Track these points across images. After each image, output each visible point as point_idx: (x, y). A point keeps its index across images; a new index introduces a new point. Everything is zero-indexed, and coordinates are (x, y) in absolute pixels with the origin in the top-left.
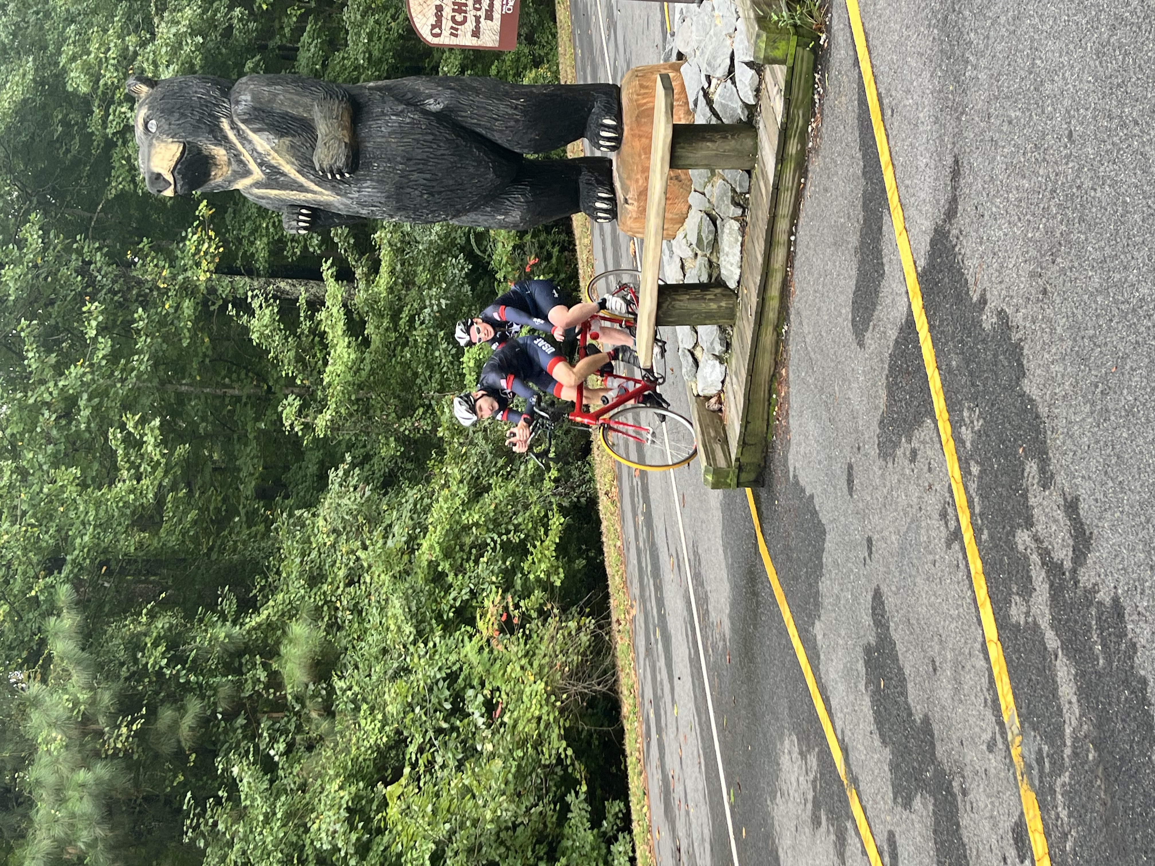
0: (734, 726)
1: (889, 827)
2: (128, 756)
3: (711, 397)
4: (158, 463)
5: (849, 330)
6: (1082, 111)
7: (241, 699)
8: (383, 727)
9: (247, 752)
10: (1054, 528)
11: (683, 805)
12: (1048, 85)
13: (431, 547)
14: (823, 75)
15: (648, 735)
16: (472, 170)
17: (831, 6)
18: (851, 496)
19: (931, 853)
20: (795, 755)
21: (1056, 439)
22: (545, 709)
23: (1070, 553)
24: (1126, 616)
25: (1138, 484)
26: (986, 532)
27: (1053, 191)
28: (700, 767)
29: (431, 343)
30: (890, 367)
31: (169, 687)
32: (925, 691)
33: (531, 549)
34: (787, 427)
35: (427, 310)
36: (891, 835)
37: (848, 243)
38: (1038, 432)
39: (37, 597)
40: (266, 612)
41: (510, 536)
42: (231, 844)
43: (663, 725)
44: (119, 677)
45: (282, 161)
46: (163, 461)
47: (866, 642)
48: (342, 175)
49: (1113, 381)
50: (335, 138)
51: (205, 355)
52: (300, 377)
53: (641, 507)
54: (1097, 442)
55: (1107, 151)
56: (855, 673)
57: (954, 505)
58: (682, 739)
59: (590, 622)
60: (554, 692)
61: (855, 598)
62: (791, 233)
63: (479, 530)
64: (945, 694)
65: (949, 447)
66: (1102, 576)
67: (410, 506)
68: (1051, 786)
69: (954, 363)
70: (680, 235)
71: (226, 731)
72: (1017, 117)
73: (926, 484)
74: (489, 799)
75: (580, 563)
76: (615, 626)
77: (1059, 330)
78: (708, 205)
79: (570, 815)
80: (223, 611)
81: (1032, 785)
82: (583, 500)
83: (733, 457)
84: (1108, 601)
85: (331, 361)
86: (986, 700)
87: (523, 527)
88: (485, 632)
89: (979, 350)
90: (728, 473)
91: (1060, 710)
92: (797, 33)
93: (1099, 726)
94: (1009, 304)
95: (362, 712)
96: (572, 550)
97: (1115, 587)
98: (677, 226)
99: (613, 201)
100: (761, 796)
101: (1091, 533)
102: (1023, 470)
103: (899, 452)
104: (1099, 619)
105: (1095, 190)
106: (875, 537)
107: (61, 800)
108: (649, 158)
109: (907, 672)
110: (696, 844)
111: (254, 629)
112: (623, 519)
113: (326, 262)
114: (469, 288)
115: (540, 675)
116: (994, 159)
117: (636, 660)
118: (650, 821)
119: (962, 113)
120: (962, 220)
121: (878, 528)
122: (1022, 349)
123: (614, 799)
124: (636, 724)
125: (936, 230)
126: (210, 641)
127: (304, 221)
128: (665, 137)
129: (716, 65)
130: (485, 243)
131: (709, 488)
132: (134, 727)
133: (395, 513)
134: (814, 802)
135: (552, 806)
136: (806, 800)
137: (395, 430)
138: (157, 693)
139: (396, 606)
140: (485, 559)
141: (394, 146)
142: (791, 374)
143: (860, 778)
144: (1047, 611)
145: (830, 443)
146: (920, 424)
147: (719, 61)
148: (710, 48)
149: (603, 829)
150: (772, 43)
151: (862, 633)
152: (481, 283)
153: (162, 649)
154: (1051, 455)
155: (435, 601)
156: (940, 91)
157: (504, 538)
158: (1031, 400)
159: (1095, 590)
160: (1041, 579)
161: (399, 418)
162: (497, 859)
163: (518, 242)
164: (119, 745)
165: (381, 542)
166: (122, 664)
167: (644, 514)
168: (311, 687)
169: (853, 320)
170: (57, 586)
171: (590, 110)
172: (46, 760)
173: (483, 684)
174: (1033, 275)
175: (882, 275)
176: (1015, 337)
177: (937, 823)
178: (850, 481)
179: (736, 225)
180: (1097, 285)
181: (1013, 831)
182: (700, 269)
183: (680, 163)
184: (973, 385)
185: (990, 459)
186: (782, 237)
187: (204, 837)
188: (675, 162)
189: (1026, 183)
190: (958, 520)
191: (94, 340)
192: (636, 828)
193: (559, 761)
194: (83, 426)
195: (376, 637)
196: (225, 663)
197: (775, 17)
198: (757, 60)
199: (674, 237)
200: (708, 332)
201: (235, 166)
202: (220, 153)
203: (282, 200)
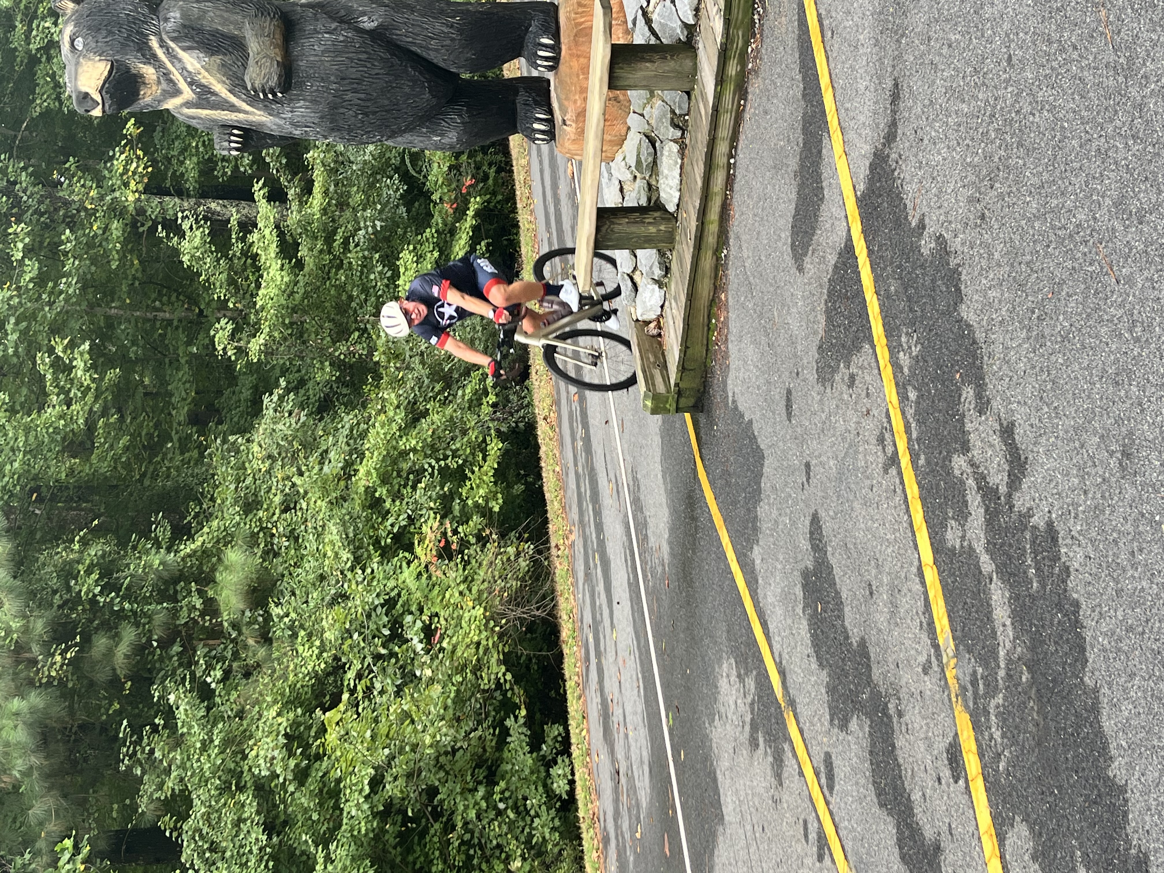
0: (673, 650)
1: (826, 749)
2: (62, 684)
3: (650, 322)
4: (89, 388)
5: (788, 254)
6: (1021, 35)
7: (177, 626)
8: (321, 653)
9: (184, 679)
10: (990, 452)
11: (622, 729)
13: (368, 473)
15: (587, 659)
16: (407, 90)
18: (790, 421)
19: (867, 773)
20: (733, 678)
21: (992, 365)
22: (484, 634)
23: (1006, 478)
24: (1060, 540)
25: (1073, 410)
26: (922, 457)
27: (993, 116)
28: (639, 691)
29: (366, 266)
30: (828, 292)
31: (104, 614)
32: (861, 615)
33: (469, 475)
34: (727, 352)
35: (362, 232)
36: (828, 757)
37: (788, 166)
38: (975, 357)
40: (201, 539)
41: (448, 461)
42: (168, 772)
43: (602, 649)
44: (51, 605)
45: (212, 80)
46: (93, 386)
47: (803, 566)
48: (274, 95)
49: (1049, 308)
50: (266, 56)
51: (135, 278)
52: (233, 300)
53: (580, 432)
54: (1033, 367)
55: (1046, 76)
56: (793, 597)
57: (892, 430)
58: (621, 663)
59: (529, 548)
60: (492, 617)
61: (794, 523)
62: (731, 156)
63: (417, 456)
64: (881, 618)
65: (887, 372)
66: (1037, 501)
67: (346, 432)
68: (984, 708)
69: (893, 289)
70: (619, 157)
71: (161, 659)
72: (957, 40)
73: (864, 410)
74: (428, 724)
75: (519, 488)
76: (554, 551)
77: (997, 256)
78: (647, 126)
79: (509, 739)
80: (156, 538)
81: (966, 707)
82: (521, 425)
83: (672, 382)
84: (1042, 525)
85: (264, 284)
86: (921, 622)
87: (460, 452)
88: (423, 558)
89: (917, 275)
90: (668, 398)
91: (994, 633)
93: (1032, 648)
94: (947, 229)
95: (300, 639)
96: (511, 475)
97: (1049, 512)
98: (615, 148)
99: (550, 121)
100: (699, 718)
101: (1026, 458)
102: (960, 396)
103: (837, 378)
104: (1033, 542)
105: (1034, 115)
106: (813, 462)
108: (587, 79)
109: (844, 596)
110: (634, 767)
111: (189, 556)
112: (562, 444)
113: (257, 183)
114: (404, 210)
115: (478, 600)
116: (934, 82)
117: (575, 584)
118: (589, 744)
119: (902, 36)
120: (901, 145)
121: (816, 453)
122: (960, 274)
123: (553, 723)
124: (575, 648)
125: (875, 154)
126: (144, 568)
127: (237, 142)
128: (604, 57)
130: (420, 163)
131: (648, 413)
132: (68, 656)
133: (331, 438)
134: (751, 724)
135: (491, 731)
136: (744, 723)
137: (330, 354)
138: (91, 621)
139: (333, 532)
140: (423, 485)
141: (328, 64)
142: (730, 299)
143: (798, 701)
144: (982, 536)
145: (769, 368)
146: (859, 349)
149: (542, 753)
151: (800, 557)
152: (417, 204)
153: (95, 576)
154: (987, 380)
155: (373, 527)
156: (881, 13)
157: (442, 463)
158: (969, 326)
159: (1029, 514)
160: (976, 503)
161: (334, 342)
162: (437, 783)
163: (454, 162)
164: (54, 674)
165: (317, 468)
166: (55, 592)
167: (582, 439)
168: (248, 614)
169: (793, 244)
171: (527, 29)
173: (421, 610)
174: (971, 200)
175: (822, 200)
176: (953, 262)
177: (873, 745)
178: (789, 406)
179: (675, 148)
180: (1034, 211)
181: (948, 752)
182: (639, 192)
183: (619, 83)
184: (911, 310)
185: (927, 385)
186: (721, 159)
187: (141, 765)
188: (613, 82)
189: (965, 108)
190: (895, 445)
191: (21, 262)
192: (575, 751)
193: (499, 685)
194: (11, 351)
195: (313, 563)
196: (159, 591)
199: (613, 159)
200: (647, 255)
201: (164, 85)
202: (149, 71)
203: (213, 120)
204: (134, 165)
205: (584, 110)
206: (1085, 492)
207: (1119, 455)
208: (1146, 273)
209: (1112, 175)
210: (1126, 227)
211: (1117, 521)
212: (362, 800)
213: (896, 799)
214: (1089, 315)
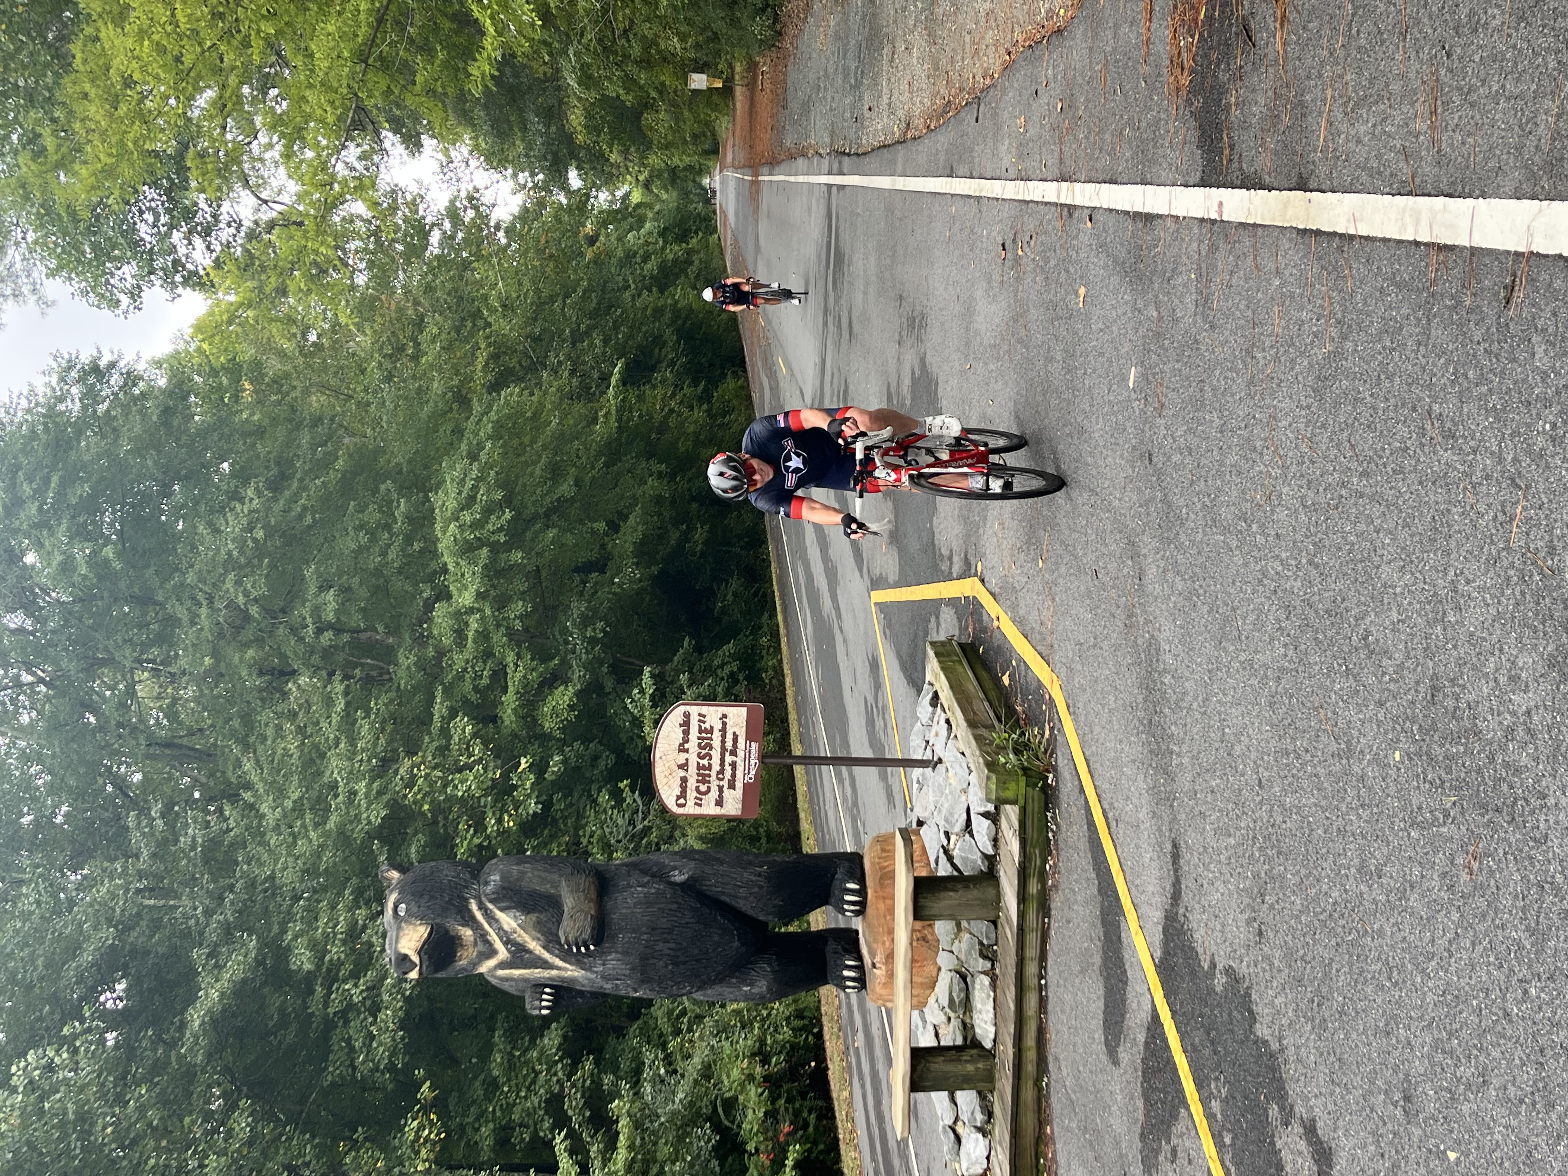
5: (1103, 1053)
6: (1266, 758)
10: (1300, 1161)
12: (1237, 748)
14: (1054, 813)
21: (1289, 1070)
25: (1359, 1079)
27: (1254, 837)
30: (1143, 1072)
37: (1092, 964)
38: (1274, 1070)
45: (527, 938)
48: (587, 948)
49: (1324, 990)
50: (581, 911)
54: (1322, 1054)
62: (1041, 977)
65: (1203, 1127)
69: (1197, 1039)
70: (932, 1000)
72: (1218, 786)
77: (1276, 962)
78: (956, 962)
89: (1216, 1016)
92: (1025, 774)
94: (1234, 959)
98: (928, 991)
99: (860, 968)
101: (1330, 1148)
102: (1267, 1117)
103: (1161, 1158)
105: (1285, 822)
108: (893, 918)
113: (559, 1135)
114: (717, 1163)
116: (1204, 829)
119: (1174, 800)
120: (1186, 897)
122: (1250, 996)
125: (1166, 917)
127: (548, 1001)
128: (907, 887)
129: (954, 820)
130: (734, 1111)
141: (639, 916)
142: (1055, 1129)
146: (1176, 1117)
147: (956, 817)
148: (946, 805)
150: (1002, 784)
152: (730, 1159)
154: (1287, 1088)
156: (1154, 787)
158: (1265, 1043)
163: (770, 1108)
169: (1106, 1041)
171: (833, 877)
174: (1249, 922)
175: (1126, 983)
176: (1243, 987)
179: (986, 980)
180: (1299, 907)
182: (954, 1031)
183: (926, 913)
184: (1215, 1053)
185: (1239, 1121)
186: (1031, 981)
188: (919, 912)
189: (1232, 841)
197: (1003, 760)
198: (991, 808)
199: (925, 1004)
200: (967, 1099)
201: (481, 947)
202: (467, 933)
203: (525, 980)
204: (426, 1132)
205: (892, 951)
206: (1382, 1155)
207: (1402, 1103)
208: (1392, 920)
209: (1352, 846)
210: (1370, 887)
214: (1356, 982)
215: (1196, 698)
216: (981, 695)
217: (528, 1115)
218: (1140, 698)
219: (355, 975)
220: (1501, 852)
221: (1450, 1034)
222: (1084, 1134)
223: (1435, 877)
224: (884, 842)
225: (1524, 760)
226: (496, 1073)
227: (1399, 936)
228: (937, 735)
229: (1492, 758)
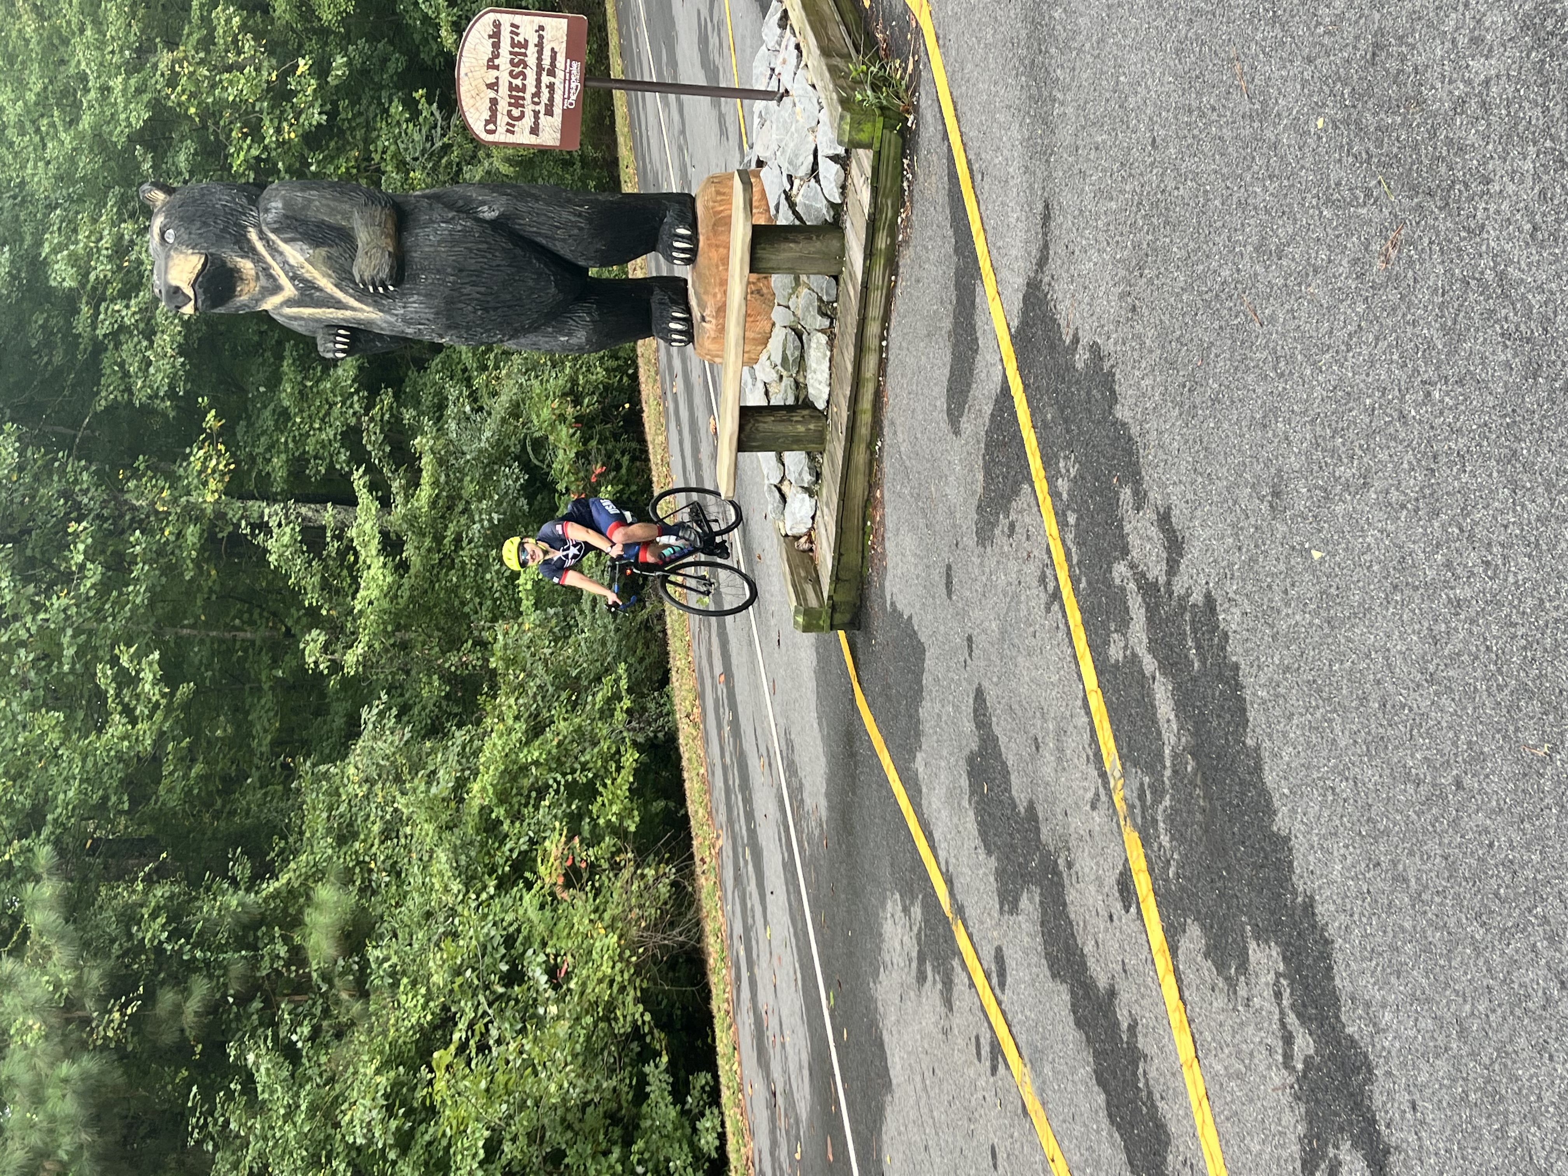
0: (833, 918)
1: (996, 944)
2: (120, 1048)
3: (801, 537)
4: (158, 704)
5: (944, 421)
6: (1164, 114)
7: (257, 979)
8: (427, 1003)
9: (265, 1038)
10: (1148, 547)
11: (778, 1040)
12: (1132, 100)
13: (484, 789)
14: (912, 160)
15: (738, 978)
17: (918, 84)
18: (950, 599)
20: (899, 914)
21: (1148, 455)
22: (619, 967)
23: (1165, 568)
24: (1218, 608)
25: (1225, 470)
26: (1084, 579)
27: (1140, 203)
28: (796, 985)
29: (482, 565)
30: (986, 445)
31: (170, 967)
32: (1028, 776)
33: (601, 789)
34: (883, 554)
35: (477, 526)
36: (999, 950)
37: (941, 329)
38: (1130, 453)
39: (10, 861)
40: (287, 876)
41: (576, 775)
42: (245, 1146)
43: (755, 956)
44: (109, 954)
45: (317, 275)
46: (163, 702)
47: (968, 751)
48: (386, 288)
49: (1199, 374)
50: (378, 247)
51: (211, 590)
52: (326, 606)
53: (727, 716)
54: (1187, 442)
55: (1188, 146)
56: (958, 791)
57: (1053, 565)
58: (776, 962)
59: (671, 870)
60: (627, 944)
61: (956, 708)
62: (882, 338)
63: (540, 770)
64: (1047, 771)
65: (1047, 506)
66: (1195, 577)
67: (458, 749)
68: (1152, 818)
69: (1049, 416)
70: (763, 357)
71: (238, 1017)
72: (1104, 142)
73: (1025, 554)
75: (659, 805)
76: (698, 870)
77: (1148, 343)
78: (792, 318)
79: (648, 1089)
80: (234, 877)
81: (1135, 825)
82: (660, 735)
83: (826, 595)
84: (1200, 600)
85: (363, 585)
86: (1088, 757)
87: (590, 765)
88: (547, 880)
89: (1073, 393)
90: (821, 613)
91: (1159, 733)
92: (882, 115)
93: (1196, 734)
94: (1100, 334)
95: (402, 988)
96: (649, 794)
97: (1207, 583)
98: (759, 348)
99: (688, 321)
100: (863, 982)
101: (1183, 538)
102: (1118, 500)
103: (997, 532)
104: (1193, 621)
105: (1177, 188)
106: (976, 633)
107: (37, 1099)
108: (727, 268)
109: (1010, 763)
110: (793, 1078)
111: (273, 896)
112: (706, 741)
113: (357, 470)
114: (525, 502)
115: (611, 927)
116: (1083, 190)
117: (723, 897)
118: (741, 1077)
119: (1051, 155)
120: (1053, 266)
121: (978, 622)
122: (1114, 375)
123: (700, 1071)
124: (724, 972)
125: (1028, 284)
126: (220, 910)
127: (342, 343)
128: (744, 235)
129: (799, 163)
130: (544, 450)
131: (800, 630)
132: (129, 1011)
133: (439, 757)
134: (919, 958)
135: (627, 1081)
136: (910, 960)
137: (439, 666)
138: (156, 973)
139: (442, 858)
140: (547, 803)
141: (444, 255)
142: (886, 493)
143: (966, 904)
144: (1144, 637)
145: (928, 551)
146: (1018, 493)
147: (801, 159)
148: (791, 145)
149: (687, 1107)
150: (856, 125)
151: (964, 742)
152: (539, 497)
153: (161, 920)
154: (1144, 473)
155: (488, 853)
156: (1029, 139)
157: (569, 778)
158: (1124, 424)
159: (1188, 594)
160: (1138, 605)
161: (443, 653)
162: (564, 1146)
163: (582, 449)
164: (110, 1034)
165: (422, 787)
166: (113, 941)
167: (730, 723)
168: (341, 962)
169: (949, 409)
170: (36, 849)
171: (662, 220)
172: (20, 1054)
173: (544, 944)
174: (1122, 296)
175: (976, 351)
177: (1044, 913)
178: (949, 584)
179: (823, 339)
180: (1182, 284)
181: (1118, 883)
182: (785, 391)
183: (763, 265)
184: (1067, 431)
185: (1086, 502)
186: (872, 342)
187: (213, 1139)
188: (756, 264)
189: (1113, 205)
190: (1056, 579)
191: (82, 567)
192: (726, 1095)
193: (636, 1028)
194: (66, 668)
195: (418, 899)
196: (237, 938)
197: (859, 97)
198: (841, 151)
199: (756, 361)
200: (795, 460)
201: (263, 281)
202: (247, 266)
203: (318, 320)
204: (214, 462)
205: (724, 304)
206: (1240, 549)
207: (1269, 498)
208: (1287, 306)
209: (1252, 221)
210: (1267, 268)
211: (1270, 565)
212: (475, 1166)
213: (1068, 960)
214: (1236, 369)
215: (1089, 38)
216: (838, 17)
217: (324, 447)
218: (1023, 33)
219: (125, 295)
220: (1426, 241)
221: (1335, 432)
222: (917, 501)
223: (1345, 263)
224: (720, 182)
225: (1472, 137)
226: (286, 403)
227: (1293, 324)
228: (784, 62)
229: (1433, 134)
